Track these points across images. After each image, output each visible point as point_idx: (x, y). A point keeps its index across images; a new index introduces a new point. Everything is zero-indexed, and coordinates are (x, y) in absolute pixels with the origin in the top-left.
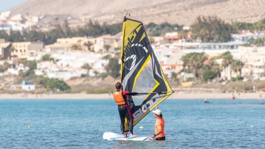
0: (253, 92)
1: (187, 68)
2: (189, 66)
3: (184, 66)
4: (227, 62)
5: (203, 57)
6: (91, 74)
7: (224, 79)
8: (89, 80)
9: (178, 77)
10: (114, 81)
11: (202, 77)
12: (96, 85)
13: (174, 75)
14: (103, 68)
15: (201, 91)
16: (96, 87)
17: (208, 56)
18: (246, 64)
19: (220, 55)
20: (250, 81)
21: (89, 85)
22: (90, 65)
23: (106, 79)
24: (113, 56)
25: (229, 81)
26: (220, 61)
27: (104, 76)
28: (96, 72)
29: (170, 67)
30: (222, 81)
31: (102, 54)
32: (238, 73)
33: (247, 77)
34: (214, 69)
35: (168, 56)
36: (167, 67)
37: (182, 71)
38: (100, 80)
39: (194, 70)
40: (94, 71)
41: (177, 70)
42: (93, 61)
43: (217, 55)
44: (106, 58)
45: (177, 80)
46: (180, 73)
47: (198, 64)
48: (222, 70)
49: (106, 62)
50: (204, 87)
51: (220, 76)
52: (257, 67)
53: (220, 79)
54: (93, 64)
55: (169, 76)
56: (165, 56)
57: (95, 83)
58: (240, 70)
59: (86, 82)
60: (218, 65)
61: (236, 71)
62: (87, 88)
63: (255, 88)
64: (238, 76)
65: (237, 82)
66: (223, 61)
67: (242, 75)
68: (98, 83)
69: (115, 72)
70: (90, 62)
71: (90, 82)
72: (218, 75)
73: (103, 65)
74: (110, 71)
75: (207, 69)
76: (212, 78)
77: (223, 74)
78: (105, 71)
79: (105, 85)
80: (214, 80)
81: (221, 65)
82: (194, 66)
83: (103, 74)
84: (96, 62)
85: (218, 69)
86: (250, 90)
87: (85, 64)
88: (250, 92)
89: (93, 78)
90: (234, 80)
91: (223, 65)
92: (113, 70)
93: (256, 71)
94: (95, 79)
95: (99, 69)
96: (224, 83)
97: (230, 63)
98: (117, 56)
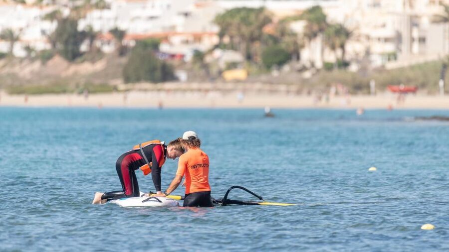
0: (369, 93)
1: (226, 40)
2: (231, 37)
3: (221, 35)
4: (315, 28)
5: (262, 17)
6: (19, 51)
7: (308, 65)
8: (13, 65)
9: (208, 59)
10: (68, 68)
11: (259, 59)
12: (28, 77)
13: (199, 56)
14: (45, 38)
15: (260, 91)
16: (29, 81)
17: (273, 14)
18: (356, 32)
19: (301, 13)
20: (363, 69)
21: (14, 76)
22: (16, 33)
23: (50, 63)
24: (66, 12)
25: (318, 70)
26: (298, 27)
27: (45, 57)
28: (28, 49)
29: (191, 38)
30: (304, 69)
31: (41, 7)
32: (339, 52)
33: (358, 61)
34: (286, 44)
35: (186, 15)
36: (184, 38)
37: (217, 47)
38: (37, 65)
39: (243, 46)
40: (24, 45)
41: (206, 44)
42: (22, 24)
43: (291, 13)
44: (51, 16)
45: (206, 66)
46: (211, 51)
47: (252, 34)
48: (303, 46)
49: (51, 27)
50: (264, 83)
51: (298, 58)
52: (379, 39)
53: (298, 66)
54: (21, 30)
55: (189, 57)
56: (180, 14)
57: (27, 71)
58: (342, 47)
59: (7, 70)
60: (294, 35)
61: (333, 48)
62: (9, 81)
63: (376, 86)
64: (338, 60)
65: (336, 73)
66: (307, 27)
67: (348, 57)
68: (32, 72)
69: (70, 47)
70: (15, 25)
71: (17, 69)
72: (294, 57)
73: (43, 32)
74: (60, 46)
75: (271, 42)
76: (281, 64)
77: (306, 55)
78: (48, 47)
79: (48, 77)
80: (286, 68)
81: (300, 36)
82: (242, 36)
83: (43, 52)
84: (28, 26)
85: (295, 43)
86: (365, 91)
87: (4, 31)
88: (364, 94)
89: (21, 60)
90: (328, 67)
91: (306, 35)
92: (66, 43)
93: (378, 48)
94: (25, 62)
95: (36, 40)
96: (307, 75)
97: (321, 30)
98: (74, 14)
